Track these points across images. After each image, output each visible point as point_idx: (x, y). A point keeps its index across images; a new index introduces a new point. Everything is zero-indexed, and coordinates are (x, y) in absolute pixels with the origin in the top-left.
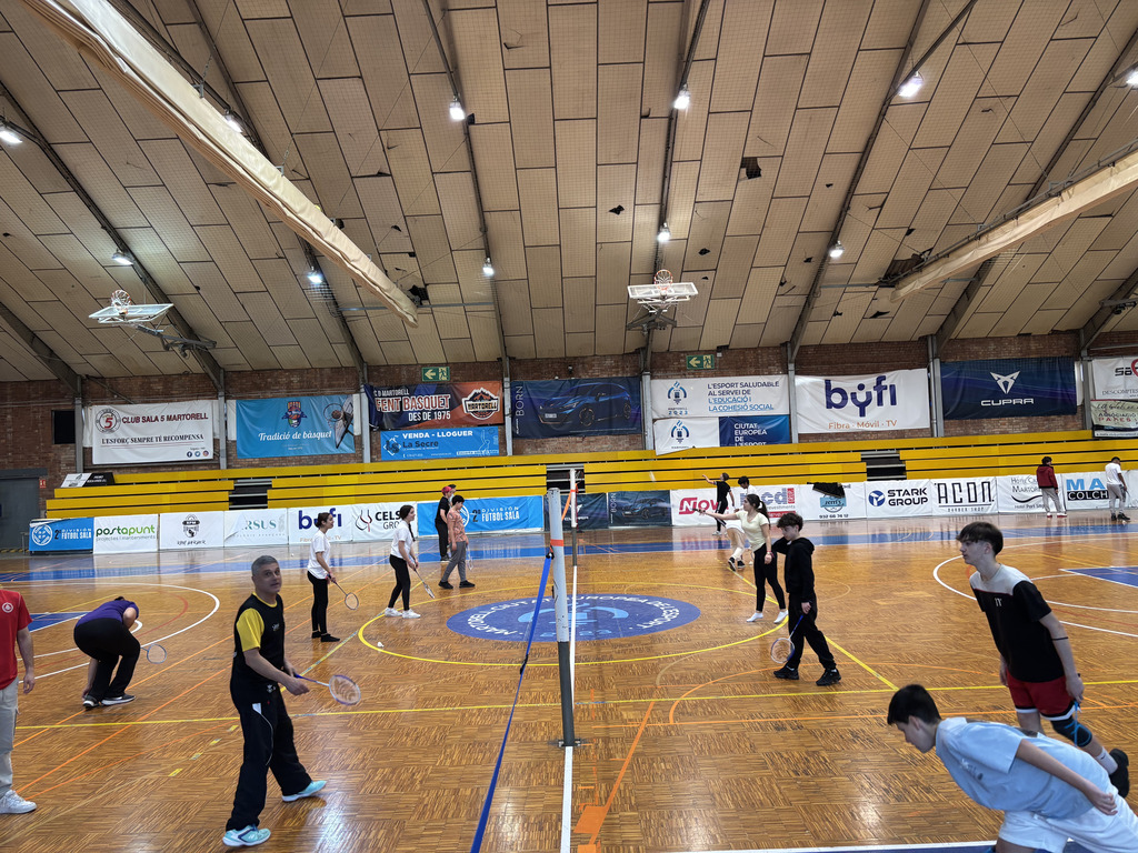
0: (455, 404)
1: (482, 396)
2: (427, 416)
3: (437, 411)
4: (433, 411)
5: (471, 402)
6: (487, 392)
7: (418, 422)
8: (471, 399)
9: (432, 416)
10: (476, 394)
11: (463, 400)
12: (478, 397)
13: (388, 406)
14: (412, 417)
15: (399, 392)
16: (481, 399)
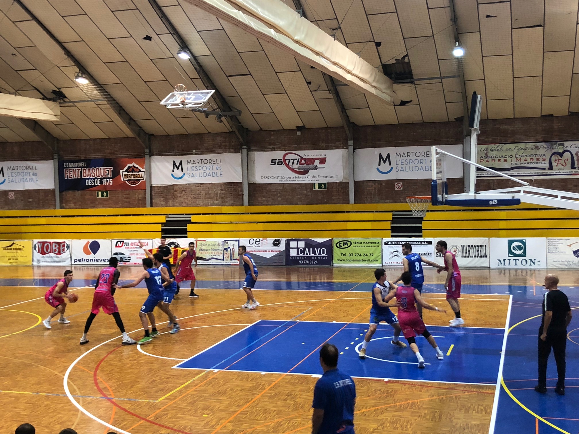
0: (115, 174)
1: (132, 169)
2: (98, 182)
3: (104, 178)
4: (102, 179)
5: (126, 173)
6: (137, 166)
7: (92, 187)
8: (126, 171)
9: (101, 183)
10: (129, 167)
11: (121, 171)
12: (130, 170)
13: (72, 174)
14: (88, 183)
15: (81, 164)
16: (133, 171)
